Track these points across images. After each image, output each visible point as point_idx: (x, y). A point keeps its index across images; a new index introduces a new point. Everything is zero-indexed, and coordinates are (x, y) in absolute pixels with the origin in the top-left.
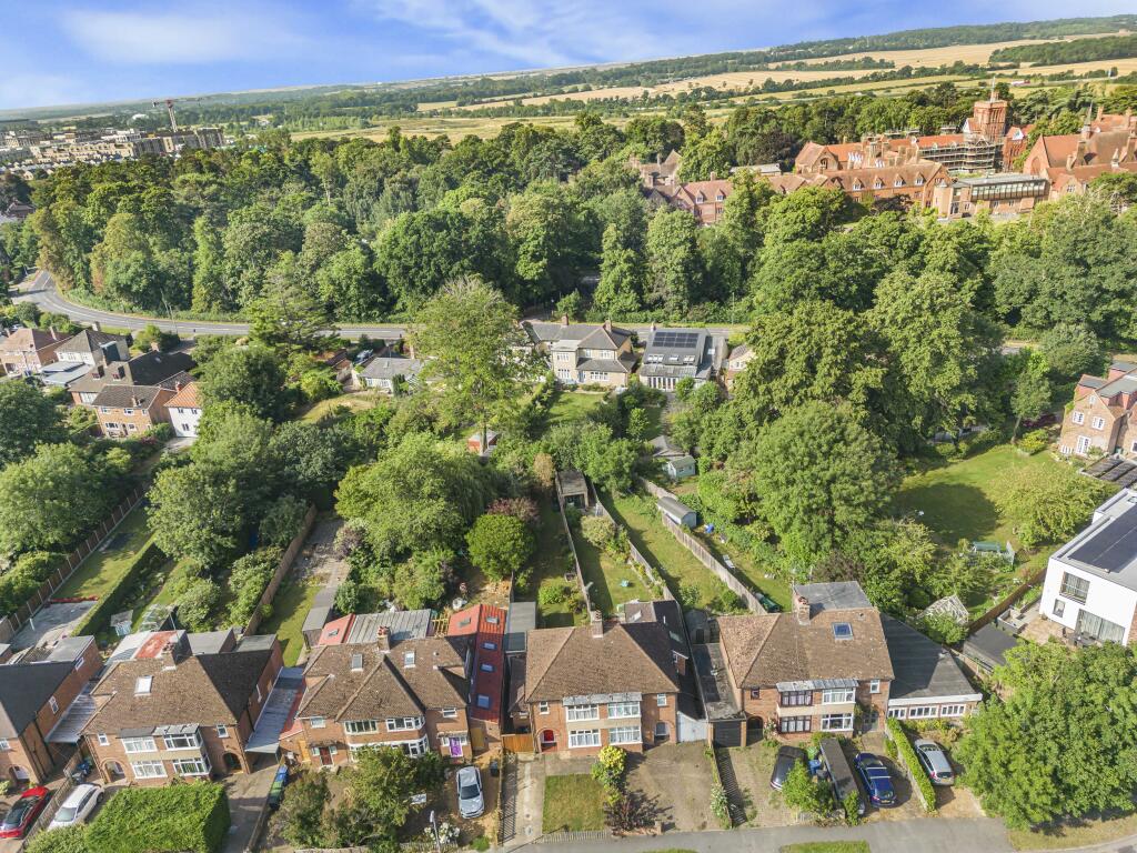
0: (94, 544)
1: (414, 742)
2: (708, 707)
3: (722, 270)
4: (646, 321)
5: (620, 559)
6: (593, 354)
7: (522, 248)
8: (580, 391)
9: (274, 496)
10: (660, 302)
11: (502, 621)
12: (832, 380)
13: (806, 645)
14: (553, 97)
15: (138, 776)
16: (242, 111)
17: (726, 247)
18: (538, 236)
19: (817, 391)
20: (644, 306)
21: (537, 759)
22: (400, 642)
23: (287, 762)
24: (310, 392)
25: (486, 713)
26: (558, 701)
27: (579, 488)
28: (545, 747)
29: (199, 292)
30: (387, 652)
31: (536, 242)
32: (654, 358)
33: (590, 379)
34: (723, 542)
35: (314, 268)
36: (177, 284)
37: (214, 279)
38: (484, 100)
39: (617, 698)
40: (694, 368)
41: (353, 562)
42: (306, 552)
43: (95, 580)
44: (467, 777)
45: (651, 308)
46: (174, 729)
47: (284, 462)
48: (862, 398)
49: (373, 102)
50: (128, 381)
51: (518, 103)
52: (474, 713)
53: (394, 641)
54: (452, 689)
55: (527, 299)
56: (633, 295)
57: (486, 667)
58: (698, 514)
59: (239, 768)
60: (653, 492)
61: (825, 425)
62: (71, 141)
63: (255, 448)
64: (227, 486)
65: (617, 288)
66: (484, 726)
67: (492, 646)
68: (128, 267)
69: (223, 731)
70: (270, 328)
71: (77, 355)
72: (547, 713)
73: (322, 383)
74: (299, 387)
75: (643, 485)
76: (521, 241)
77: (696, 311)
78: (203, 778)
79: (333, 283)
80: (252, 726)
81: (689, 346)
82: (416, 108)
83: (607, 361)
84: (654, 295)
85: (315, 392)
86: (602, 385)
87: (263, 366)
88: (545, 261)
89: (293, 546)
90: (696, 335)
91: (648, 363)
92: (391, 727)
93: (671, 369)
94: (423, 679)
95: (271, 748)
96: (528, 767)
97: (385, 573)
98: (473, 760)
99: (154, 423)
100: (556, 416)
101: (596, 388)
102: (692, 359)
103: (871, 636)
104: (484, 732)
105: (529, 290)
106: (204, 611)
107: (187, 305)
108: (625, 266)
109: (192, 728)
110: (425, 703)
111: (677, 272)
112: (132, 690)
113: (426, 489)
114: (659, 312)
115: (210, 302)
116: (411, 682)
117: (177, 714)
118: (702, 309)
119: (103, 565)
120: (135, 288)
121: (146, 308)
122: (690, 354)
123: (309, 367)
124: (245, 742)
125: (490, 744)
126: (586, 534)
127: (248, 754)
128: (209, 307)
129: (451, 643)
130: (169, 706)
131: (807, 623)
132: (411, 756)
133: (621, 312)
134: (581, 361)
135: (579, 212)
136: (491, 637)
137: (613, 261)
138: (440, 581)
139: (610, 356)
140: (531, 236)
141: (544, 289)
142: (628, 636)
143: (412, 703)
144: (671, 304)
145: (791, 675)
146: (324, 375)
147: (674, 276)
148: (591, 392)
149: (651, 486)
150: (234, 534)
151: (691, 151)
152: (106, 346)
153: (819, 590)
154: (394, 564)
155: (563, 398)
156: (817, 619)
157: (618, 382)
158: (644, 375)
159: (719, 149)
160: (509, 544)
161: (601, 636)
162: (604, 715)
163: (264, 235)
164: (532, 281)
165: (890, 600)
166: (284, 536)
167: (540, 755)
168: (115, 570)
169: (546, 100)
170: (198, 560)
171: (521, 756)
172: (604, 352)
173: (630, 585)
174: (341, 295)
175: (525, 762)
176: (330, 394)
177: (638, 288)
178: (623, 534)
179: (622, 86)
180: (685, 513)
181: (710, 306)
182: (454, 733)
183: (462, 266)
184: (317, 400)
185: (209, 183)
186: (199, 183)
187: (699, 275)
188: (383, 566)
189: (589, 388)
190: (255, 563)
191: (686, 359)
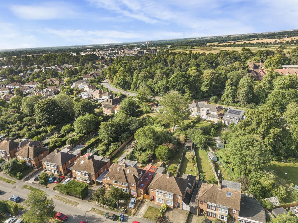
0: (92, 134)
1: (125, 189)
2: (191, 203)
3: (260, 95)
4: (234, 106)
5: (192, 164)
6: (211, 113)
7: (204, 83)
8: (206, 121)
9: (123, 132)
10: (239, 102)
11: (156, 170)
12: (263, 130)
13: (218, 195)
14: (245, 42)
15: (78, 180)
16: (165, 44)
17: (261, 89)
18: (208, 81)
19: (258, 132)
20: (234, 102)
21: (150, 202)
22: (128, 167)
23: (103, 186)
24: (144, 111)
25: (141, 188)
26: (155, 189)
27: (190, 145)
28: (152, 200)
29: (132, 86)
30: (124, 168)
31: (207, 82)
32: (227, 116)
33: (209, 119)
34: (221, 167)
35: (155, 83)
36: (129, 84)
37: (136, 84)
38: (226, 42)
39: (168, 193)
40: (237, 121)
41: (134, 150)
42: (127, 145)
43: (89, 142)
44: (133, 200)
45: (236, 103)
46: (85, 172)
47: (128, 125)
48: (272, 136)
49: (196, 42)
50: (111, 104)
51: (234, 43)
52: (138, 187)
53: (126, 166)
54: (134, 180)
55: (204, 96)
56: (231, 98)
57: (147, 178)
58: (217, 158)
59: (95, 184)
60: (210, 150)
61: (247, 141)
62: (127, 50)
63: (123, 121)
64: (113, 127)
65: (227, 96)
66: (140, 190)
67: (150, 174)
68: (120, 79)
69: (92, 175)
70: (140, 96)
71: (105, 97)
72: (153, 191)
73: (147, 110)
74: (142, 110)
75: (208, 148)
76: (204, 82)
77: (248, 105)
78: (88, 183)
79: (158, 87)
80: (99, 176)
81: (238, 114)
82: (207, 44)
83: (215, 115)
84: (238, 99)
85: (145, 111)
86: (212, 121)
87: (132, 104)
88: (209, 87)
89: (125, 143)
90: (241, 112)
91: (225, 117)
92: (121, 184)
93: (231, 120)
94: (129, 176)
95: (100, 182)
96: (147, 203)
97: (139, 154)
98: (137, 197)
99: (112, 113)
100: (196, 126)
101: (210, 121)
102: (237, 118)
103: (237, 198)
104: (140, 192)
105: (204, 94)
106: (103, 152)
107: (130, 89)
108: (230, 91)
109: (87, 172)
110: (128, 181)
111: (243, 94)
112: (80, 162)
113: (149, 136)
114: (238, 104)
115: (134, 89)
116: (127, 176)
117: (86, 169)
118: (251, 105)
119: (91, 139)
120: (120, 84)
121: (123, 89)
122: (237, 117)
123: (146, 105)
124: (96, 179)
125: (141, 195)
126: (186, 156)
127: (96, 181)
128: (134, 90)
129: (137, 170)
130: (85, 168)
131: (220, 189)
132: (124, 192)
133: (227, 103)
134: (208, 114)
135: (222, 76)
136: (151, 173)
137: (228, 89)
138: (148, 158)
139: (216, 114)
140: (206, 81)
141: (208, 94)
142: (175, 180)
143: (125, 180)
144: (242, 103)
145: (211, 201)
146: (148, 108)
147: (242, 95)
148: (208, 122)
149: (210, 148)
150: (113, 138)
151: (269, 60)
152: (110, 95)
153: (229, 183)
154: (142, 152)
155: (201, 122)
156: (223, 189)
157: (216, 121)
158: (223, 120)
159: (278, 60)
160: (164, 153)
161: (169, 178)
162: (164, 196)
163: (147, 75)
164: (204, 92)
165: (255, 192)
166: (123, 141)
167: (151, 201)
168: (93, 140)
169: (243, 43)
170: (106, 142)
171: (147, 200)
172: (214, 112)
173: (191, 171)
174: (159, 90)
175: (147, 201)
176: (148, 112)
177: (234, 97)
178: (195, 158)
179: (269, 39)
180: (213, 157)
181: (253, 105)
182: (133, 190)
183: (186, 86)
184: (145, 113)
185: (140, 63)
186: (138, 63)
187: (251, 96)
188: (139, 152)
189: (208, 121)
190: (115, 145)
191: (236, 118)
